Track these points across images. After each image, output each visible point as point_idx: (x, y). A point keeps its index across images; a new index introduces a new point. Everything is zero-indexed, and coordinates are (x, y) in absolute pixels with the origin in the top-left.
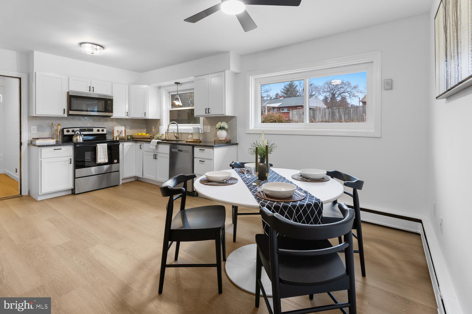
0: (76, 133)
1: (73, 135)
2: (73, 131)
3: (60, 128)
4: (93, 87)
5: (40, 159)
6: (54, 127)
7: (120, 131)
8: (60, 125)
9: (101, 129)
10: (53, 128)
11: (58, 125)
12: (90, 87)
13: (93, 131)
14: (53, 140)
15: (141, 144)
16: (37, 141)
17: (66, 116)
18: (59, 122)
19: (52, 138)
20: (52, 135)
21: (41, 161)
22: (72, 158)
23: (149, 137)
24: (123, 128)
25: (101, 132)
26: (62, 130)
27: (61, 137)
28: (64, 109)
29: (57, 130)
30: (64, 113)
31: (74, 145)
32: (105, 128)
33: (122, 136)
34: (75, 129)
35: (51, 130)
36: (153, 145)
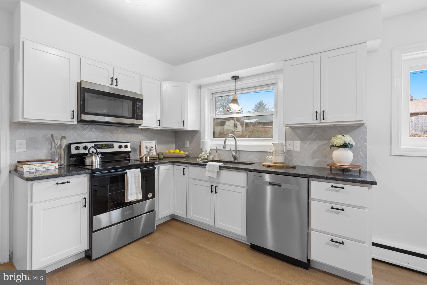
0: (91, 152)
1: (86, 154)
2: (85, 148)
3: (65, 143)
4: (117, 79)
5: (29, 205)
6: (56, 141)
7: (149, 147)
8: (65, 138)
9: (123, 145)
10: (53, 144)
11: (61, 139)
12: (112, 78)
13: (113, 148)
14: (54, 163)
15: (184, 167)
16: (26, 166)
17: (76, 123)
18: (63, 133)
19: (53, 161)
20: (51, 154)
21: (32, 207)
22: (87, 196)
23: (185, 156)
24: (152, 143)
25: (123, 149)
26: (69, 146)
27: (66, 158)
28: (73, 111)
29: (60, 146)
30: (73, 118)
31: (90, 174)
32: (129, 143)
33: (152, 155)
34: (89, 145)
35: (50, 147)
36: (213, 171)
